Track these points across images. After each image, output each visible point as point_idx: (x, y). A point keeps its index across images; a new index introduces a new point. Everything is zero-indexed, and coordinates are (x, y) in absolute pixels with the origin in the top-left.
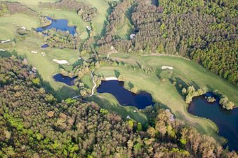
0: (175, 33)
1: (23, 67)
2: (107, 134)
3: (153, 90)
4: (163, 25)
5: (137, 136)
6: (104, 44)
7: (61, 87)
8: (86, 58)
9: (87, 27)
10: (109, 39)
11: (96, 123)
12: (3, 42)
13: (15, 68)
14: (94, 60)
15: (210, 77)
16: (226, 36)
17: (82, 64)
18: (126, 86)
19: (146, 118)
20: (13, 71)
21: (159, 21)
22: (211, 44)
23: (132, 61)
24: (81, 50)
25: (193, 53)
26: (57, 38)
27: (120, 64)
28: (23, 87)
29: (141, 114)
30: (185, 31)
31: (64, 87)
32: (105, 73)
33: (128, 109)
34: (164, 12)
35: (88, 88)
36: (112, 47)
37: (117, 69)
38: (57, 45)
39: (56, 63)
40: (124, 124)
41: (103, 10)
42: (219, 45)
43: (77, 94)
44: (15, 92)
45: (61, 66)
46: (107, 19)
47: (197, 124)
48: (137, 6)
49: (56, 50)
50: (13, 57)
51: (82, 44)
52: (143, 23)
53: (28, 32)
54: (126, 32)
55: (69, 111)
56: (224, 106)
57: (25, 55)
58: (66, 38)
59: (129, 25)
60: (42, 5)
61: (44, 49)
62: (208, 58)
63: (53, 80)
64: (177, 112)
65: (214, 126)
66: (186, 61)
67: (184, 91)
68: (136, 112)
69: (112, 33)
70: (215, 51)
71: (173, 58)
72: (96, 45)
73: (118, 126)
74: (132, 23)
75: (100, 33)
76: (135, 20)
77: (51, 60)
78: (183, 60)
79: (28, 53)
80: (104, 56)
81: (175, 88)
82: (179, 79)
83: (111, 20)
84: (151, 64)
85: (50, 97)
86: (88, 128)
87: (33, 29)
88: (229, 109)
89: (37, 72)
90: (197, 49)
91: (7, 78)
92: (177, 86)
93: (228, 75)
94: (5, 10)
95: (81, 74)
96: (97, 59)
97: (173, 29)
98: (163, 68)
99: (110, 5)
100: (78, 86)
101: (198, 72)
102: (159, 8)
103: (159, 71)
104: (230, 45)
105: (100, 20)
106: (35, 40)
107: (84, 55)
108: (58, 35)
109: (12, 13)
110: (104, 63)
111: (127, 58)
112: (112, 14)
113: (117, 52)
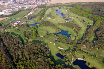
1: (45, 48)
6: (81, 43)
7: (58, 59)
8: (72, 48)
9: (76, 35)
10: (83, 41)
12: (40, 37)
13: (41, 48)
14: (75, 50)
17: (69, 50)
20: (40, 49)
23: (92, 53)
24: (70, 45)
26: (61, 38)
27: (86, 53)
28: (42, 56)
31: (59, 59)
32: (78, 56)
35: (69, 61)
36: (84, 45)
37: (84, 55)
38: (61, 41)
39: (59, 48)
41: (84, 28)
43: (64, 63)
44: (39, 58)
45: (60, 50)
48: (100, 28)
49: (60, 43)
50: (42, 43)
51: (71, 42)
52: (101, 36)
53: (51, 34)
54: (92, 39)
57: (47, 43)
58: (65, 39)
59: (94, 36)
60: (59, 24)
61: (55, 42)
63: (56, 55)
69: (86, 39)
72: (77, 43)
74: (96, 36)
75: (80, 38)
76: (97, 34)
77: (57, 47)
79: (49, 43)
80: (80, 49)
83: (86, 33)
84: (101, 55)
85: (52, 63)
87: (53, 33)
89: (50, 51)
91: (38, 51)
94: (44, 24)
95: (68, 55)
96: (76, 49)
99: (88, 26)
100: (65, 60)
105: (82, 33)
106: (53, 38)
107: (71, 47)
108: (62, 37)
109: (47, 26)
110: (79, 52)
111: (90, 51)
112: (87, 30)
113: (86, 48)
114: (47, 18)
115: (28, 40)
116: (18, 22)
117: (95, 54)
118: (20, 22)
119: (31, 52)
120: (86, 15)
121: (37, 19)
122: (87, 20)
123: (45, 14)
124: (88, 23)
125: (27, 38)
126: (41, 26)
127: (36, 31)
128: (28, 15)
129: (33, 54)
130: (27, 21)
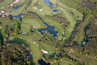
6: (68, 46)
8: (57, 53)
9: (63, 33)
10: (71, 44)
12: (23, 33)
14: (61, 55)
17: (54, 57)
20: (20, 52)
23: (80, 60)
24: (56, 48)
26: (46, 37)
27: (73, 61)
36: (72, 49)
37: (71, 63)
38: (45, 41)
41: (73, 24)
45: (44, 55)
46: (74, 30)
48: (90, 25)
49: (45, 44)
50: (23, 45)
51: (58, 43)
52: (91, 37)
53: (35, 31)
54: (81, 40)
57: (30, 43)
59: (84, 36)
60: (46, 17)
61: (39, 42)
69: (74, 40)
75: (68, 37)
76: (87, 34)
77: (40, 49)
80: (67, 54)
83: (75, 32)
87: (38, 29)
89: (32, 56)
91: (17, 56)
94: (29, 16)
95: (51, 63)
99: (77, 22)
105: (70, 30)
106: (37, 36)
108: (48, 35)
109: (32, 18)
110: (65, 58)
111: (78, 57)
112: (77, 28)
114: (34, 8)
115: (9, 37)
116: (1, 12)
118: (4, 12)
119: (9, 58)
120: (75, 7)
121: (22, 8)
122: (77, 13)
123: (32, 2)
124: (78, 17)
125: (7, 36)
126: (25, 18)
127: (18, 25)
128: (14, 3)
129: (11, 61)
130: (11, 12)
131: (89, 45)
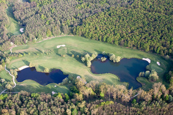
0: (54, 19)
2: (49, 112)
3: (60, 66)
4: (43, 15)
5: (70, 104)
11: (35, 106)
15: (94, 44)
16: (91, 12)
18: (38, 70)
19: (66, 88)
21: (37, 13)
22: (84, 20)
23: (32, 49)
25: (75, 30)
27: (25, 54)
29: (61, 87)
30: (61, 16)
32: (16, 65)
33: (49, 86)
34: (38, 6)
36: (12, 43)
37: (23, 58)
40: (56, 99)
42: (90, 19)
43: (3, 89)
47: (104, 79)
48: (13, 6)
52: (26, 18)
55: (7, 105)
56: (114, 61)
59: (14, 22)
62: (88, 30)
64: (86, 76)
65: (115, 77)
66: (72, 37)
67: (83, 59)
68: (57, 87)
70: (89, 24)
71: (61, 38)
73: (52, 102)
74: (17, 20)
76: (18, 17)
78: (68, 37)
80: (8, 52)
81: (74, 59)
82: (74, 52)
84: (48, 47)
86: (31, 113)
88: (117, 62)
90: (76, 26)
92: (75, 57)
93: (106, 39)
96: (5, 56)
97: (52, 16)
98: (58, 47)
101: (84, 43)
102: (32, 3)
103: (56, 50)
104: (97, 17)
110: (11, 58)
111: (27, 48)
113: (16, 46)
117: (38, 48)
131: (32, 27)
